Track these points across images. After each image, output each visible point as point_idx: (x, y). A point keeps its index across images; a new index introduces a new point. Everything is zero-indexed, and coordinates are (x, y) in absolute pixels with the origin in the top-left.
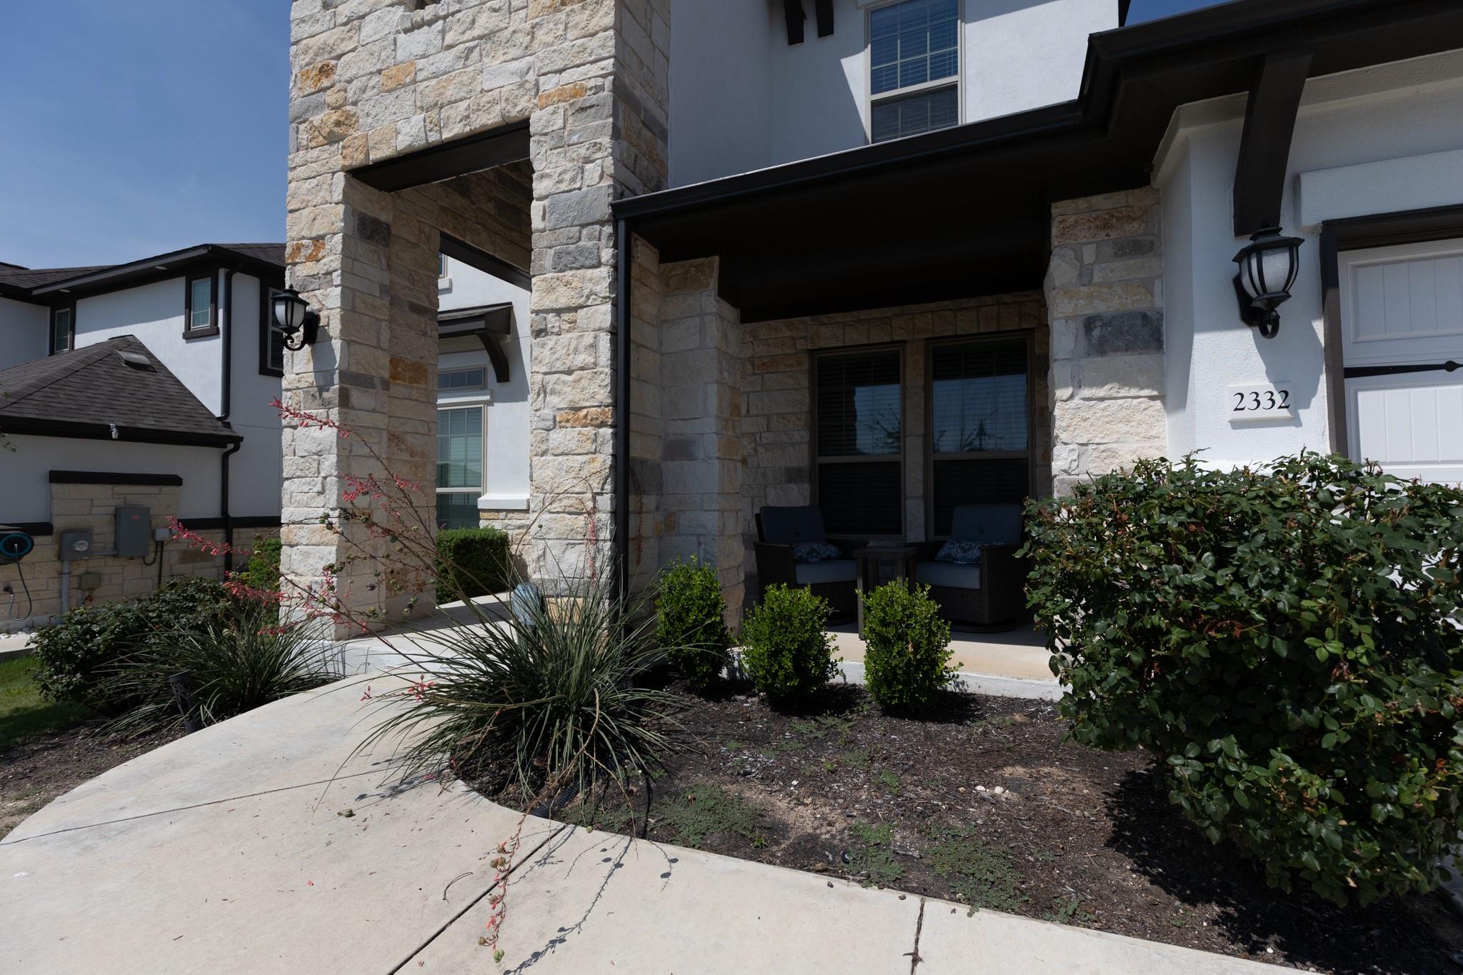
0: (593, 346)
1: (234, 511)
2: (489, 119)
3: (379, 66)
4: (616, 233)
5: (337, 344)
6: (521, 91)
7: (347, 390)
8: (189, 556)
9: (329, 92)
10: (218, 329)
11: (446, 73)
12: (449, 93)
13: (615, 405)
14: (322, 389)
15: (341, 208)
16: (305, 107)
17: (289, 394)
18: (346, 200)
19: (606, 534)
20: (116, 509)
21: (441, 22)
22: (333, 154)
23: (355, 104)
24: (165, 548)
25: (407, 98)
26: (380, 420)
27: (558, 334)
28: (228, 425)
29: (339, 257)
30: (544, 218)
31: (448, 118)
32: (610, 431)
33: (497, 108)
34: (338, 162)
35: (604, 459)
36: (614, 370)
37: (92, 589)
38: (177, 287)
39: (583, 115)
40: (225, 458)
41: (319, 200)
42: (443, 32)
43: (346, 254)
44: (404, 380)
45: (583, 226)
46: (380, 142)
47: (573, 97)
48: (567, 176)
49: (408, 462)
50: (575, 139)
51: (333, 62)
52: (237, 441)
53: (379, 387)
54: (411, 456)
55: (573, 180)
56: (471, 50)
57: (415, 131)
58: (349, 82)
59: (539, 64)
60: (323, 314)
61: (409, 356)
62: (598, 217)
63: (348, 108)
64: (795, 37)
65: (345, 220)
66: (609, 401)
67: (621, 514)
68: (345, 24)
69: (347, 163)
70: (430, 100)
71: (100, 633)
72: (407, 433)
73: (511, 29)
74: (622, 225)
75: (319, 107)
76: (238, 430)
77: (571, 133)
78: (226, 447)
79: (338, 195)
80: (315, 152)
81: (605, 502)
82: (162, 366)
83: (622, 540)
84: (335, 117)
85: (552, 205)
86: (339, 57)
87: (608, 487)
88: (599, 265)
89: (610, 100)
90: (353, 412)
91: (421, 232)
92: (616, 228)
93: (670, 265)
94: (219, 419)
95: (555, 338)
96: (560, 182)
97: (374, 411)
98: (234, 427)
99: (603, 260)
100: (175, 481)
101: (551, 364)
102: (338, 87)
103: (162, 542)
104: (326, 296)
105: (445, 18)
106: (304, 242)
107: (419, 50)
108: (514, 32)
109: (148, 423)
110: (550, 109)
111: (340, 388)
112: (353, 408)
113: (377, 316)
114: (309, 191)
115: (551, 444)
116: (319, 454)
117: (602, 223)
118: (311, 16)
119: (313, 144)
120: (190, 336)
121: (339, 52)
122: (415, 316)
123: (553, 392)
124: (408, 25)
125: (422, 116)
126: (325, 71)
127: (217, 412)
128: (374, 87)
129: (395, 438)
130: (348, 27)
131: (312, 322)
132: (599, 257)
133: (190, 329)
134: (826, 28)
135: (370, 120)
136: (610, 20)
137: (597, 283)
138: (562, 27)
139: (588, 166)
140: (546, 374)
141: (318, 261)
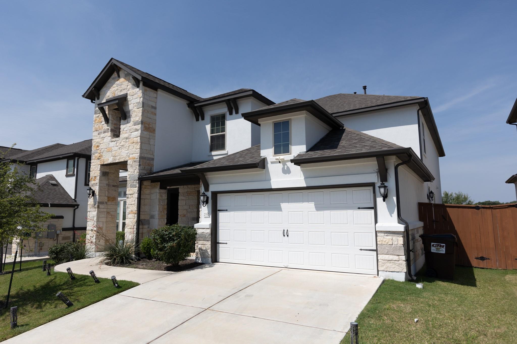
0: (135, 201)
1: (76, 226)
2: (122, 160)
3: (106, 147)
4: (139, 182)
5: (97, 197)
6: (127, 156)
7: (99, 205)
8: (64, 238)
9: (98, 150)
10: (74, 174)
11: (116, 151)
12: (117, 154)
13: (137, 211)
14: (95, 205)
15: (99, 171)
16: (94, 152)
17: (89, 205)
18: (100, 170)
19: (135, 232)
20: (48, 225)
21: (116, 141)
22: (98, 161)
23: (102, 153)
24: (59, 236)
25: (110, 153)
26: (105, 210)
27: (130, 198)
28: (76, 201)
29: (98, 180)
30: (129, 178)
31: (116, 159)
32: (137, 215)
33: (123, 159)
34: (99, 163)
35: (136, 219)
36: (137, 204)
37: (42, 247)
38: (65, 162)
39: (135, 162)
40: (75, 210)
41: (96, 169)
42: (116, 143)
43: (100, 180)
44: (111, 201)
45: (134, 180)
46: (106, 161)
47: (134, 159)
48: (132, 172)
49: (111, 217)
50: (134, 166)
51: (99, 145)
52: (78, 205)
53: (105, 203)
54: (112, 216)
55: (133, 173)
56: (120, 148)
57: (111, 160)
58: (102, 149)
59: (129, 152)
60: (95, 191)
61: (112, 196)
62: (136, 179)
63: (101, 154)
64: (197, 120)
65: (100, 174)
66: (137, 210)
67: (138, 229)
68: (102, 138)
69: (101, 164)
70: (114, 155)
71: (59, 248)
72: (110, 211)
73: (126, 145)
74: (140, 181)
75: (97, 153)
76: (78, 203)
77: (133, 165)
78: (75, 207)
79: (99, 169)
80: (95, 161)
81: (135, 227)
82: (59, 184)
83: (138, 233)
84: (99, 155)
85: (130, 176)
86: (100, 144)
87: (136, 224)
88: (136, 187)
89: (139, 160)
90: (100, 209)
91: (115, 170)
92: (139, 181)
93: (152, 183)
94: (74, 199)
95: (129, 199)
96: (131, 173)
97: (104, 208)
98: (77, 201)
99: (137, 186)
100: (62, 217)
101: (129, 204)
102: (100, 150)
103: (58, 234)
104: (96, 188)
105: (117, 141)
106: (93, 177)
107: (113, 146)
108: (126, 146)
109: (56, 202)
110: (130, 160)
111: (98, 205)
112: (100, 208)
113: (105, 190)
114: (94, 168)
115: (129, 217)
116: (93, 217)
117: (137, 180)
118: (96, 135)
119: (95, 159)
120: (67, 176)
121: (100, 143)
122: (114, 187)
123: (129, 208)
124: (111, 141)
125: (112, 157)
126: (98, 146)
127: (73, 198)
128: (105, 151)
129: (108, 213)
130: (102, 139)
131: (93, 192)
132: (136, 186)
133: (67, 174)
134: (203, 119)
135: (104, 157)
136: (139, 147)
137: (136, 190)
138: (133, 146)
139: (135, 171)
140: (128, 205)
141: (95, 181)
